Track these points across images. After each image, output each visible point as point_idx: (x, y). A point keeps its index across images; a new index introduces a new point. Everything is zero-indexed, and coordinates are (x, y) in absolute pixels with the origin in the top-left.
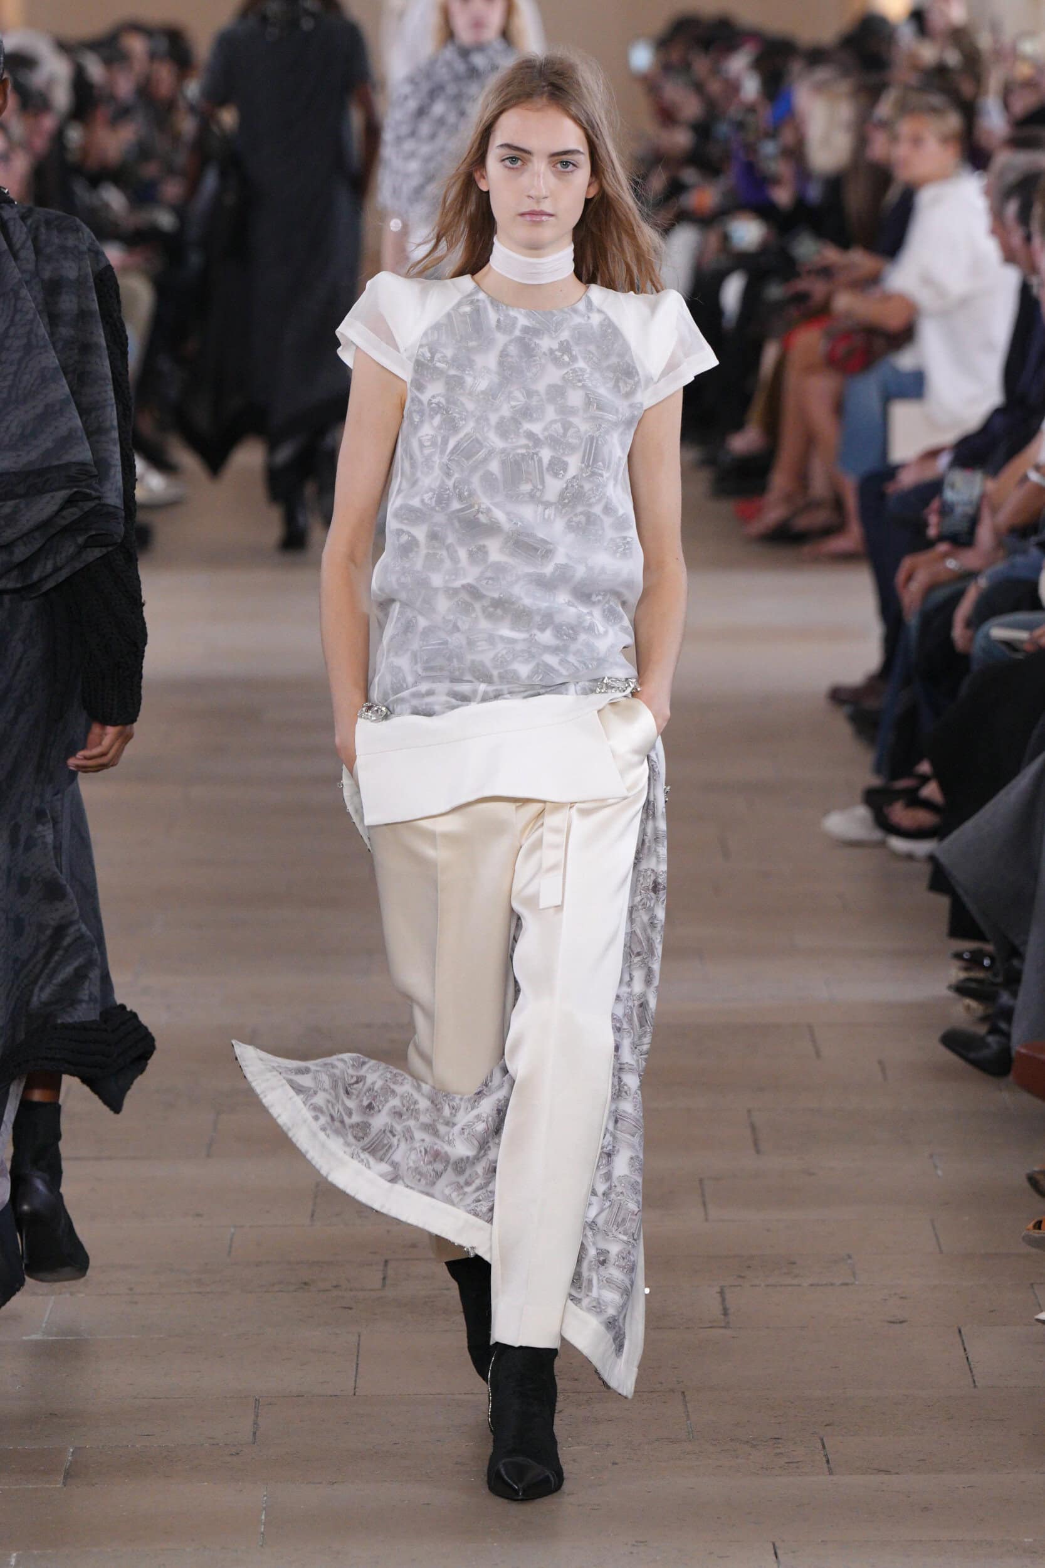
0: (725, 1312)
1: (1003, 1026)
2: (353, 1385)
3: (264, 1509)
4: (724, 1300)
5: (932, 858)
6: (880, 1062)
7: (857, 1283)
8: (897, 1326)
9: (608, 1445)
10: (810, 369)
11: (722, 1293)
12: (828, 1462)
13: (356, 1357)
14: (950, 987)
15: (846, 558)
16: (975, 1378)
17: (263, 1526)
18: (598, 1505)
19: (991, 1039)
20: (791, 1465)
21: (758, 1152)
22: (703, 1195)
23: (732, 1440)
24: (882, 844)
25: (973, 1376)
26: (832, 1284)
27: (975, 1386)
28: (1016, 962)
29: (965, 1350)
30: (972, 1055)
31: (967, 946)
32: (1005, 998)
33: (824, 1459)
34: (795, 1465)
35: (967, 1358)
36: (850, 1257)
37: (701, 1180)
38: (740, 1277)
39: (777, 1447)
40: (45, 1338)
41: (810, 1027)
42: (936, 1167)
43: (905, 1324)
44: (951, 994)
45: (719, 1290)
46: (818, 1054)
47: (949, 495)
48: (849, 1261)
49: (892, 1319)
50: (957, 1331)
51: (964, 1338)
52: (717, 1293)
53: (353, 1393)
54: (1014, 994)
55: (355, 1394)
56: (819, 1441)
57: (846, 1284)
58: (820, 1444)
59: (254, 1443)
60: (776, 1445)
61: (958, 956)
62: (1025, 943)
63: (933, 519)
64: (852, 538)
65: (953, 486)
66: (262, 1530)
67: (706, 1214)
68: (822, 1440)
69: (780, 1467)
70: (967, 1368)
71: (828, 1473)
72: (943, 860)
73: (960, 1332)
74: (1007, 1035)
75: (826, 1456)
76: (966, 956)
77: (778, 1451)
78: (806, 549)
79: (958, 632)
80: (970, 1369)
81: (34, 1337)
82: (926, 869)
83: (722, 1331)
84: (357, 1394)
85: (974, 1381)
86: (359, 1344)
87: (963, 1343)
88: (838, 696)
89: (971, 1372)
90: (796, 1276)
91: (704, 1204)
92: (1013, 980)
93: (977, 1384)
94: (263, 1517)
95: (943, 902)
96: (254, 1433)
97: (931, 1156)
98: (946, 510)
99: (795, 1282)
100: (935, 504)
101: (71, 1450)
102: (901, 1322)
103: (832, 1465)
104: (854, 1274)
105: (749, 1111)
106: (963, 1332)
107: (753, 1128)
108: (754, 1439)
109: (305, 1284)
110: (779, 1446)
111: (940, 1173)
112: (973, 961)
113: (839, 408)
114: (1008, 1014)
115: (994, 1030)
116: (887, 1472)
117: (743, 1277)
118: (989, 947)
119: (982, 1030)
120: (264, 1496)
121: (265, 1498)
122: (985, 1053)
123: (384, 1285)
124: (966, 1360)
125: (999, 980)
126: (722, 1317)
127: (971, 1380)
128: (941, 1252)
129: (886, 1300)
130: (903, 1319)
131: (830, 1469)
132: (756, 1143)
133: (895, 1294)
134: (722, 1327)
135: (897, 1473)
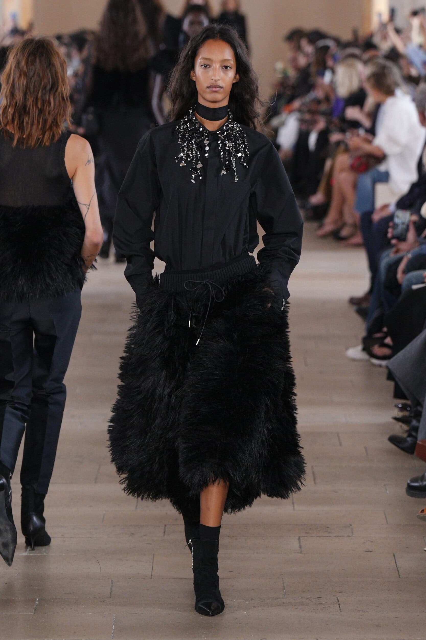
0: (300, 547)
1: (414, 434)
2: (151, 574)
3: (114, 623)
4: (300, 542)
5: (387, 367)
6: (366, 448)
7: (353, 535)
8: (369, 553)
9: (252, 600)
10: (342, 170)
12: (340, 607)
13: (152, 563)
14: (393, 418)
15: (357, 246)
16: (400, 574)
17: (113, 631)
18: (248, 623)
19: (409, 439)
20: (325, 608)
21: (315, 483)
22: (293, 500)
23: (301, 598)
24: (369, 361)
25: (399, 573)
26: (343, 536)
27: (400, 577)
28: (419, 408)
29: (396, 563)
30: (401, 446)
31: (400, 402)
32: (414, 423)
34: (326, 608)
35: (397, 566)
36: (351, 525)
40: (28, 554)
41: (338, 434)
42: (386, 490)
43: (372, 552)
45: (298, 538)
46: (340, 444)
47: (397, 220)
48: (351, 527)
49: (367, 550)
51: (396, 558)
53: (150, 578)
54: (419, 421)
55: (151, 578)
57: (349, 536)
58: (337, 600)
59: (111, 597)
60: (319, 600)
61: (396, 406)
62: (423, 401)
63: (390, 230)
64: (358, 239)
65: (398, 217)
66: (113, 632)
67: (294, 508)
68: (338, 598)
69: (320, 609)
71: (340, 612)
72: (391, 367)
73: (394, 556)
74: (416, 438)
75: (339, 605)
76: (400, 406)
77: (320, 602)
80: (398, 570)
81: (24, 554)
82: (385, 371)
83: (300, 554)
84: (152, 578)
85: (399, 576)
86: (153, 559)
87: (395, 560)
88: (353, 301)
90: (329, 533)
91: (293, 503)
92: (418, 415)
93: (400, 576)
94: (113, 627)
95: (391, 384)
96: (111, 593)
97: (385, 485)
98: (395, 226)
99: (330, 535)
100: (391, 224)
101: (38, 599)
102: (371, 552)
103: (341, 608)
104: (352, 532)
105: (312, 467)
107: (314, 473)
108: (310, 597)
109: (133, 534)
111: (388, 492)
112: (404, 408)
114: (416, 429)
115: (410, 435)
116: (363, 611)
117: (308, 533)
118: (409, 402)
119: (405, 435)
120: (114, 618)
121: (114, 619)
122: (406, 445)
123: (164, 535)
124: (396, 567)
125: (413, 415)
126: (299, 549)
127: (398, 575)
128: (387, 523)
129: (365, 543)
130: (371, 550)
131: (340, 610)
132: (314, 479)
133: (369, 540)
134: (299, 553)
135: (367, 612)
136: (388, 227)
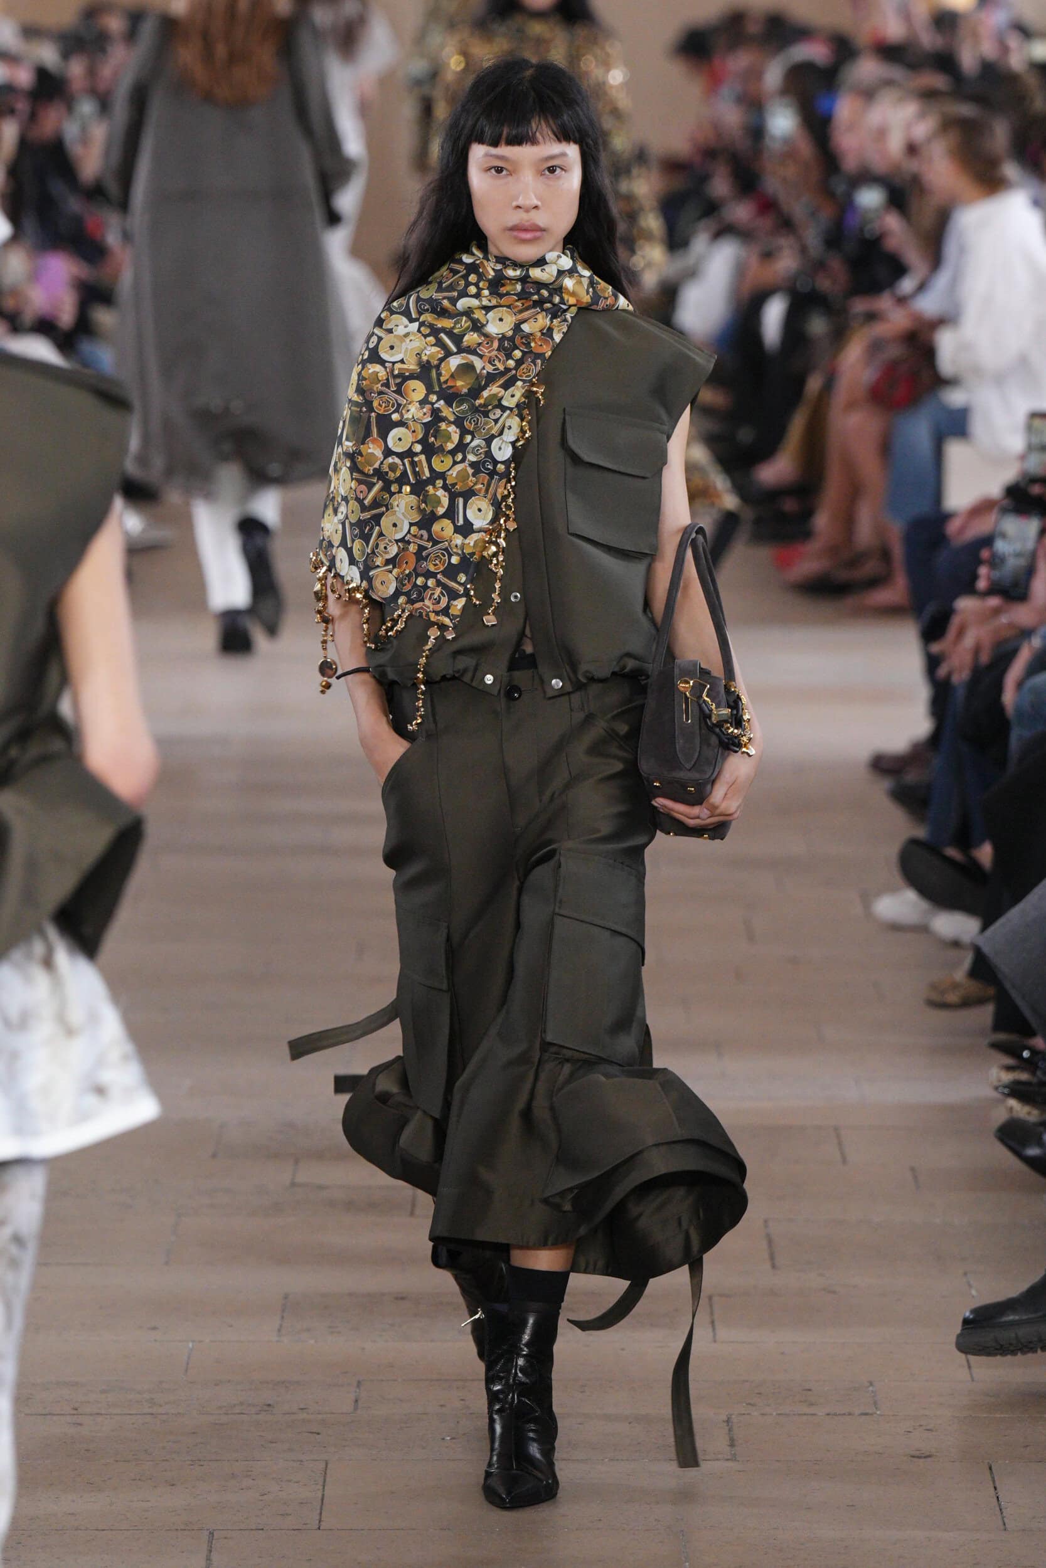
0: (732, 1443)
2: (318, 1517)
4: (730, 1428)
5: (973, 947)
6: (913, 1170)
7: (878, 1413)
8: (921, 1461)
10: (853, 405)
11: (728, 1419)
13: (322, 1484)
14: (996, 1088)
15: (890, 612)
16: (1006, 1519)
21: (774, 1267)
22: (711, 1312)
24: (926, 929)
25: (1003, 1516)
26: (851, 1414)
27: (1005, 1529)
29: (995, 1488)
35: (998, 1497)
36: (871, 1384)
37: (710, 1297)
38: (749, 1404)
41: (837, 1129)
42: (970, 1286)
43: (929, 1460)
45: (725, 1416)
46: (844, 1160)
47: (1000, 546)
48: (870, 1389)
49: (917, 1453)
50: (987, 1467)
51: (995, 1474)
52: (723, 1419)
53: (317, 1526)
55: (319, 1528)
57: (867, 1414)
63: (983, 571)
64: (897, 590)
65: (1005, 537)
67: (714, 1333)
70: (997, 1508)
72: (986, 948)
73: (990, 1467)
78: (848, 601)
79: (1009, 697)
80: (1001, 1509)
83: (729, 1461)
85: (1004, 1523)
86: (325, 1472)
87: (993, 1481)
89: (1001, 1512)
90: (812, 1404)
91: (712, 1321)
93: (1007, 1526)
97: (965, 1274)
98: (996, 562)
99: (812, 1410)
100: (985, 554)
102: (926, 1457)
104: (875, 1404)
105: (765, 1221)
106: (993, 1468)
107: (768, 1238)
109: (269, 1405)
111: (973, 1291)
113: (885, 448)
117: (753, 1405)
123: (356, 1408)
124: (995, 1498)
126: (728, 1446)
127: (1000, 1521)
128: (972, 1379)
129: (910, 1432)
130: (927, 1454)
132: (771, 1255)
133: (921, 1425)
134: (727, 1458)
136: (979, 563)
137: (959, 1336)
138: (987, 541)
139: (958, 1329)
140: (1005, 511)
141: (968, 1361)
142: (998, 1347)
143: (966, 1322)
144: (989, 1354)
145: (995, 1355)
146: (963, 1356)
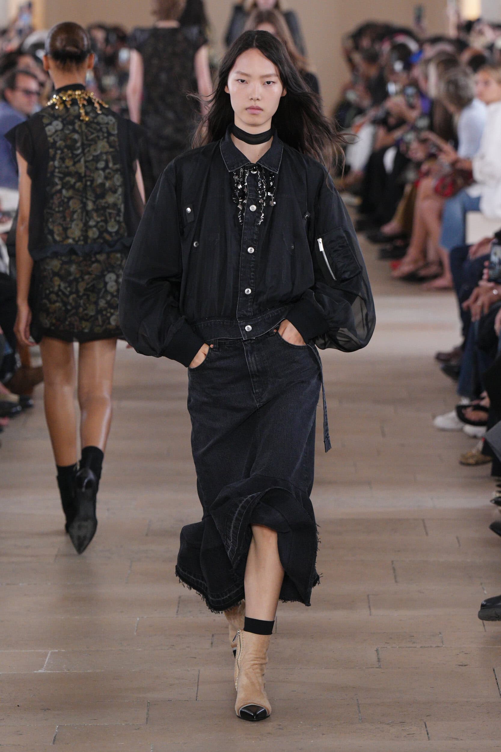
0: (379, 660)
2: (196, 695)
4: (378, 654)
6: (457, 538)
7: (444, 646)
8: (463, 667)
9: (320, 725)
10: (427, 197)
11: (377, 650)
12: (428, 734)
14: (491, 501)
15: (444, 289)
20: (409, 735)
21: (396, 582)
22: (369, 602)
23: (381, 723)
24: (461, 430)
25: (500, 692)
26: (431, 647)
29: (496, 679)
33: (426, 732)
34: (412, 735)
35: (497, 683)
36: (440, 633)
37: (368, 596)
38: (386, 643)
39: (404, 727)
40: (46, 671)
41: (423, 520)
42: (484, 589)
43: (467, 666)
44: (492, 504)
45: (376, 650)
46: (427, 534)
48: (440, 635)
49: (461, 664)
50: (493, 670)
51: (496, 673)
52: (375, 651)
55: (196, 700)
56: (424, 723)
57: (438, 647)
58: (424, 725)
59: (147, 724)
60: (403, 726)
63: (485, 271)
64: (446, 280)
67: (370, 612)
69: (404, 736)
70: (497, 688)
71: (428, 739)
72: (489, 439)
73: (494, 670)
75: (427, 731)
77: (403, 728)
78: (425, 285)
79: (497, 326)
81: (40, 671)
86: (199, 675)
87: (495, 676)
88: (440, 357)
89: (499, 690)
90: (414, 643)
91: (369, 607)
96: (147, 719)
97: (482, 584)
99: (414, 645)
100: (486, 264)
101: (57, 727)
102: (465, 666)
103: (430, 735)
104: (442, 642)
105: (392, 562)
106: (495, 670)
107: (394, 569)
108: (391, 722)
109: (173, 645)
110: (404, 726)
111: (485, 592)
113: (441, 216)
116: (457, 739)
117: (388, 643)
120: (152, 749)
121: (152, 751)
123: (212, 647)
126: (377, 663)
127: (499, 694)
128: (485, 631)
129: (458, 654)
130: (466, 664)
131: (429, 737)
132: (395, 577)
133: (463, 652)
134: (377, 668)
135: (462, 740)
136: (484, 267)
137: (479, 612)
138: (487, 257)
139: (479, 609)
140: (494, 244)
141: (483, 624)
142: (497, 616)
143: (483, 606)
144: (493, 620)
145: (495, 620)
146: (481, 621)
